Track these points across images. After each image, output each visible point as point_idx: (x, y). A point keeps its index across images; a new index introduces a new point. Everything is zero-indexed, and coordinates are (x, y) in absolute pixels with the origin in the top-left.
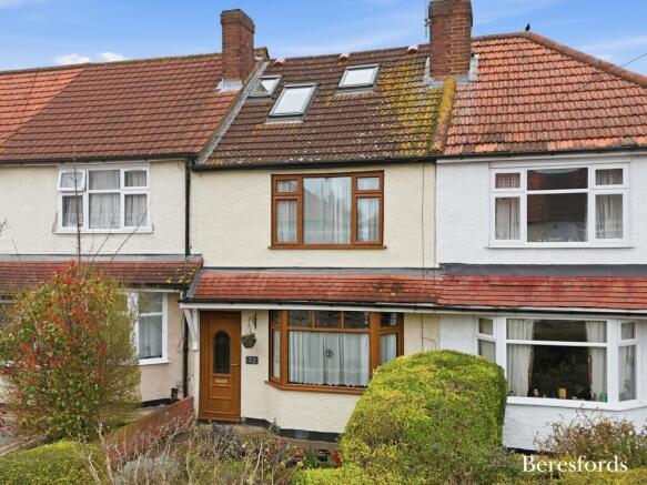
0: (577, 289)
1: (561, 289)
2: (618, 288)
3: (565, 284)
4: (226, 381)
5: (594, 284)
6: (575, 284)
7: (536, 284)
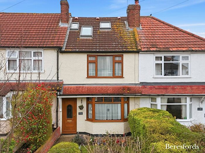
0: (179, 89)
1: (175, 89)
2: (189, 88)
3: (175, 87)
4: (71, 121)
5: (183, 87)
6: (178, 87)
7: (168, 88)
